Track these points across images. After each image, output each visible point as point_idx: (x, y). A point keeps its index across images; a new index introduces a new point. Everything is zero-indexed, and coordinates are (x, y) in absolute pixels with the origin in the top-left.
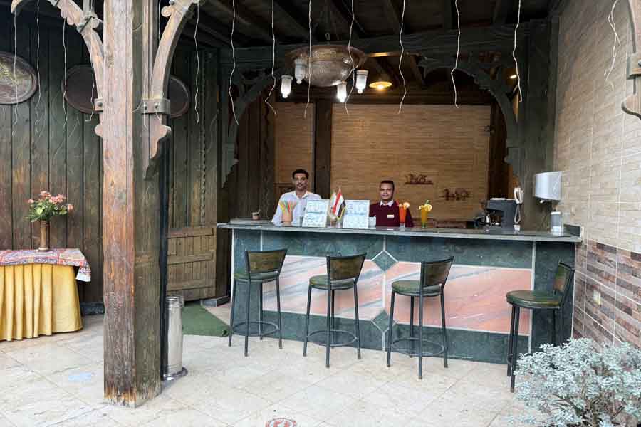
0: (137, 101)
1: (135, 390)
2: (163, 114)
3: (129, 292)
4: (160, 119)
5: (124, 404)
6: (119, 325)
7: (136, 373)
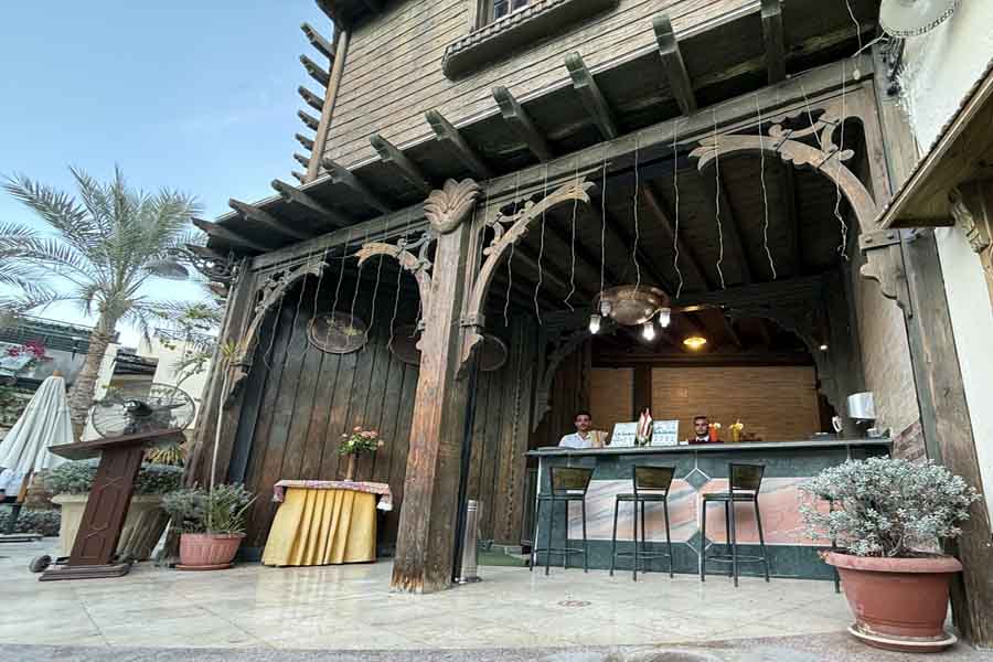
0: (456, 318)
1: (424, 575)
2: (478, 326)
3: (429, 477)
4: (474, 329)
5: (410, 591)
6: (416, 509)
7: (428, 556)
